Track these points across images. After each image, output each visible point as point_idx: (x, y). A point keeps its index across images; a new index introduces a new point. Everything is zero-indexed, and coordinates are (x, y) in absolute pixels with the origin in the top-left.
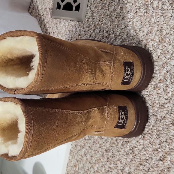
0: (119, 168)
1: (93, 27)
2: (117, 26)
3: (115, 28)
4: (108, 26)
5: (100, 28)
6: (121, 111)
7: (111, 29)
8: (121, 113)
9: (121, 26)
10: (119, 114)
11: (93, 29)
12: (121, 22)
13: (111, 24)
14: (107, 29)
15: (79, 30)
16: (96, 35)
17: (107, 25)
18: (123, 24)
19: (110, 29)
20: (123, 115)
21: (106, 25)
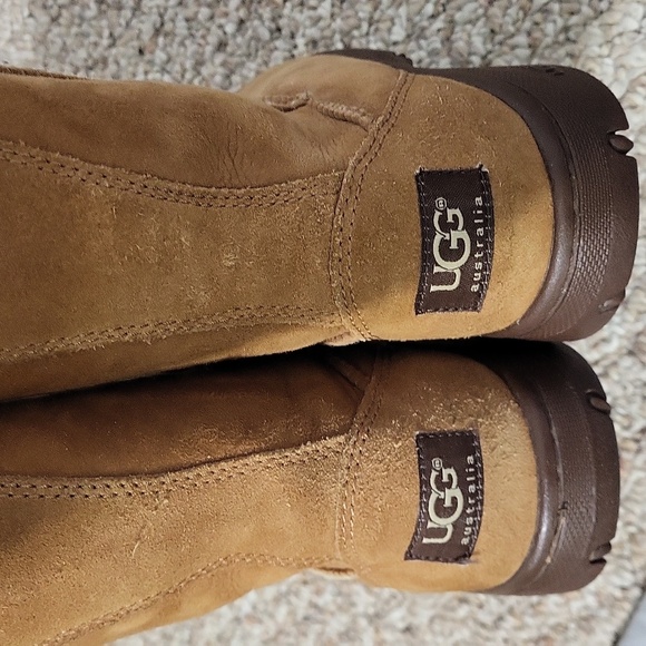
0: (360, 609)
1: (237, 9)
2: (365, 26)
3: (356, 33)
4: (320, 19)
5: (274, 20)
6: (437, 462)
7: (337, 37)
8: (434, 474)
9: (389, 31)
10: (424, 483)
11: (234, 16)
12: (391, 12)
13: (336, 10)
14: (313, 32)
15: (155, 10)
16: (249, 46)
17: (312, 13)
18: (396, 21)
19: (327, 33)
20: (449, 485)
21: (307, 13)
